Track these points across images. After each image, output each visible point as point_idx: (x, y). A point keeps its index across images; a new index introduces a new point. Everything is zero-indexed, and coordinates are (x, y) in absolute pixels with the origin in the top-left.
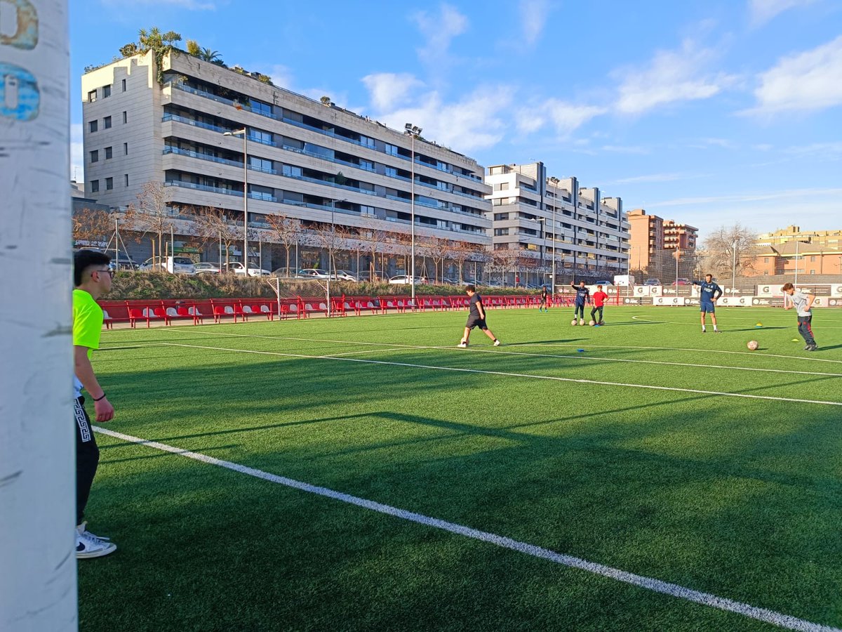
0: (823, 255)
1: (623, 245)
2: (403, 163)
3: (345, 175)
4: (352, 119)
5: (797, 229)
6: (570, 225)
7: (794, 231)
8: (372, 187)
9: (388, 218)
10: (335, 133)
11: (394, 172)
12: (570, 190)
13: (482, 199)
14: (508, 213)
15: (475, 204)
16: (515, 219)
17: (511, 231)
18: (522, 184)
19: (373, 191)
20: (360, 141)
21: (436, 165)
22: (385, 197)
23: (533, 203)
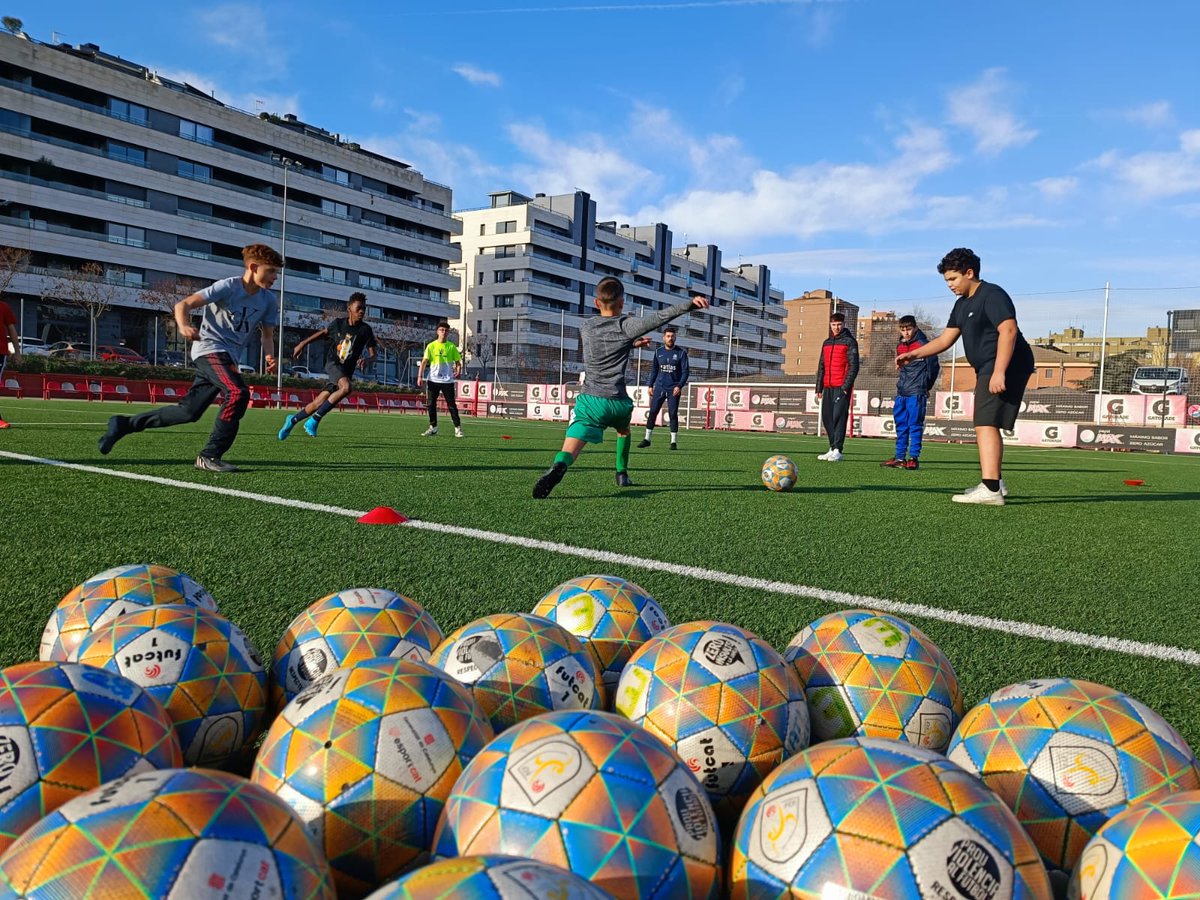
0: (1064, 368)
1: (769, 340)
2: (225, 159)
3: (58, 164)
4: (81, 65)
5: (1078, 334)
6: (651, 301)
7: (1074, 336)
8: (140, 193)
9: (179, 251)
10: (33, 85)
11: (206, 173)
12: (652, 243)
13: (444, 242)
14: (513, 271)
15: (420, 247)
16: (523, 280)
17: (518, 301)
18: (538, 223)
19: (144, 200)
20: (109, 108)
21: (321, 173)
22: (175, 213)
23: (566, 258)
